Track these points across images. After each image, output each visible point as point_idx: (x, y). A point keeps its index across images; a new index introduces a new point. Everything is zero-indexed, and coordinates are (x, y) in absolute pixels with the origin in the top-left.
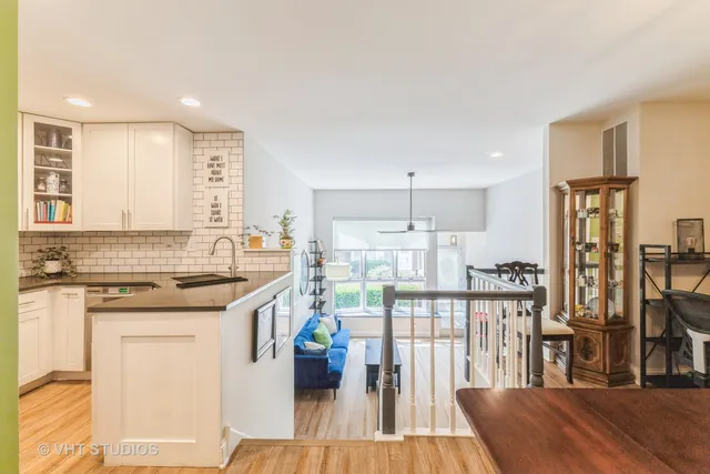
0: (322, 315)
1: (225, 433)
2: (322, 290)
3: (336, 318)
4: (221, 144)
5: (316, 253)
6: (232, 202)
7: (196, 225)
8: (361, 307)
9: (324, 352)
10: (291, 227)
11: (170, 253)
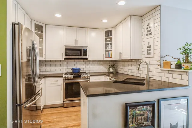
4: (151, 16)
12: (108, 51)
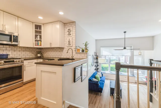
0: (98, 72)
1: (64, 102)
2: (98, 66)
3: (101, 73)
4: (70, 26)
5: (96, 56)
6: (73, 40)
7: (65, 46)
8: (109, 71)
9: (98, 82)
10: (87, 46)
11: (60, 53)
12: (38, 41)
